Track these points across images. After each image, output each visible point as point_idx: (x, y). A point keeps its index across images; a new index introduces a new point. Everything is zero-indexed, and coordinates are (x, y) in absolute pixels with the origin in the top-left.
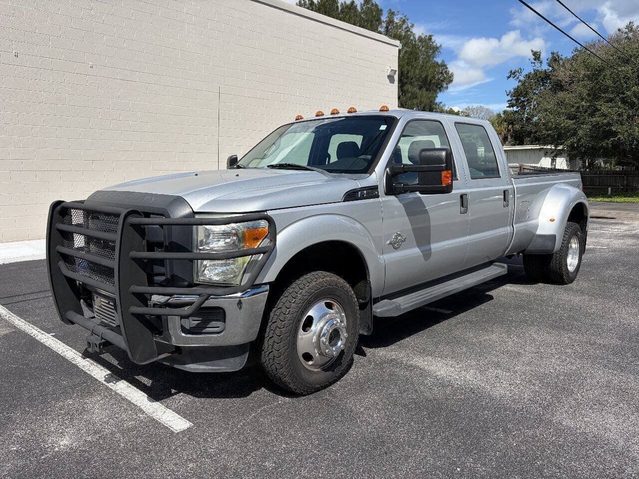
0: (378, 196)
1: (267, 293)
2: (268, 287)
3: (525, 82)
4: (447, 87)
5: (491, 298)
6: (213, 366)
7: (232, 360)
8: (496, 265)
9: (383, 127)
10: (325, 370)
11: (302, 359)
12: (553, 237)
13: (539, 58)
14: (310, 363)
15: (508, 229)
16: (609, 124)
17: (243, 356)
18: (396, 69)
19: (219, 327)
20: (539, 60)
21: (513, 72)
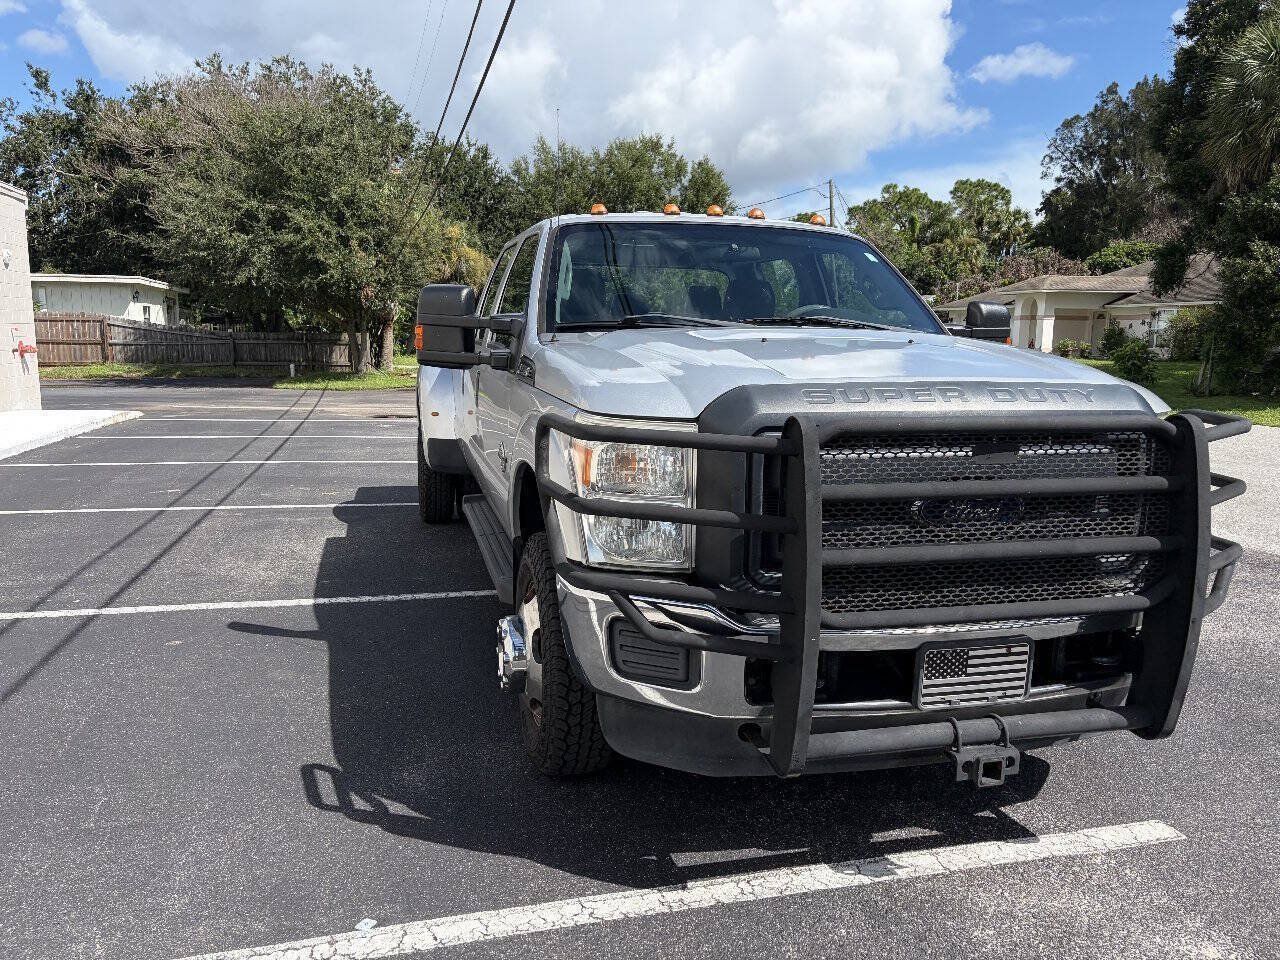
13: (46, 84)
16: (312, 249)
20: (47, 91)
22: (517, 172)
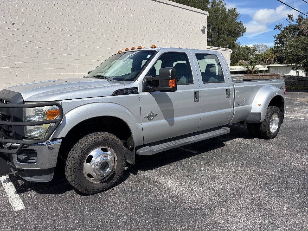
0: (138, 93)
1: (60, 143)
2: (61, 140)
3: (284, 31)
4: (243, 35)
5: (224, 145)
6: (37, 178)
7: (46, 176)
8: (223, 129)
9: (149, 56)
10: (102, 183)
11: (87, 177)
12: (260, 114)
13: (292, 18)
14: (92, 179)
15: (230, 110)
17: (51, 174)
18: (206, 26)
19: (35, 160)
20: (292, 20)
21: (277, 26)
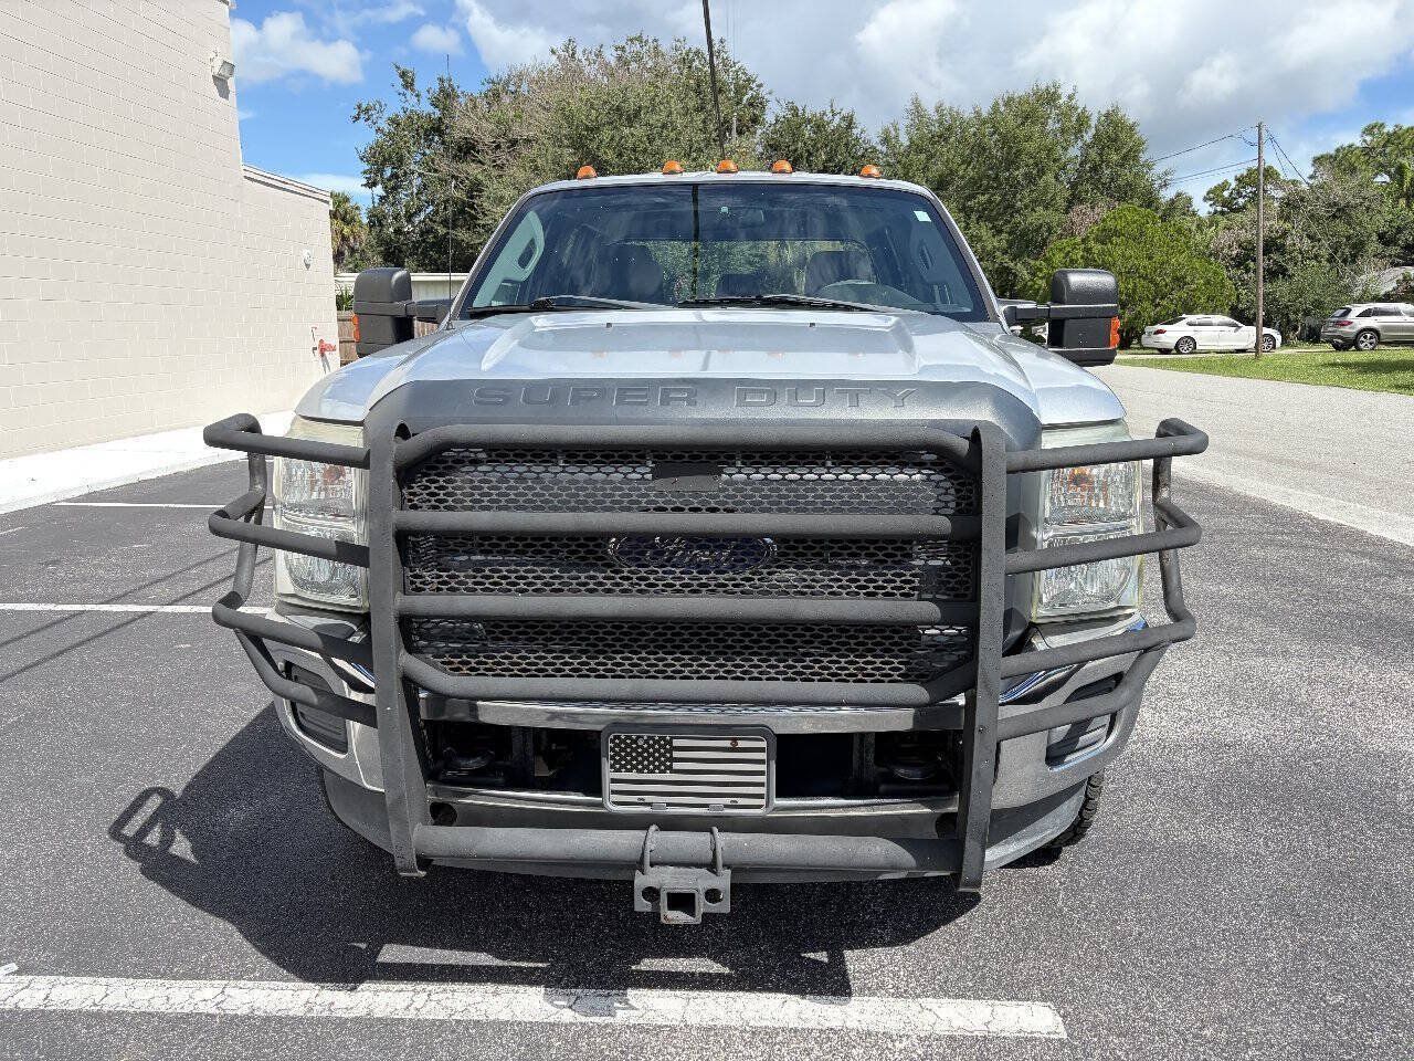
3: (391, 134)
7: (1065, 806)
13: (412, 84)
19: (1105, 725)
20: (412, 90)
21: (364, 107)
22: (886, 141)
